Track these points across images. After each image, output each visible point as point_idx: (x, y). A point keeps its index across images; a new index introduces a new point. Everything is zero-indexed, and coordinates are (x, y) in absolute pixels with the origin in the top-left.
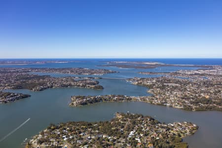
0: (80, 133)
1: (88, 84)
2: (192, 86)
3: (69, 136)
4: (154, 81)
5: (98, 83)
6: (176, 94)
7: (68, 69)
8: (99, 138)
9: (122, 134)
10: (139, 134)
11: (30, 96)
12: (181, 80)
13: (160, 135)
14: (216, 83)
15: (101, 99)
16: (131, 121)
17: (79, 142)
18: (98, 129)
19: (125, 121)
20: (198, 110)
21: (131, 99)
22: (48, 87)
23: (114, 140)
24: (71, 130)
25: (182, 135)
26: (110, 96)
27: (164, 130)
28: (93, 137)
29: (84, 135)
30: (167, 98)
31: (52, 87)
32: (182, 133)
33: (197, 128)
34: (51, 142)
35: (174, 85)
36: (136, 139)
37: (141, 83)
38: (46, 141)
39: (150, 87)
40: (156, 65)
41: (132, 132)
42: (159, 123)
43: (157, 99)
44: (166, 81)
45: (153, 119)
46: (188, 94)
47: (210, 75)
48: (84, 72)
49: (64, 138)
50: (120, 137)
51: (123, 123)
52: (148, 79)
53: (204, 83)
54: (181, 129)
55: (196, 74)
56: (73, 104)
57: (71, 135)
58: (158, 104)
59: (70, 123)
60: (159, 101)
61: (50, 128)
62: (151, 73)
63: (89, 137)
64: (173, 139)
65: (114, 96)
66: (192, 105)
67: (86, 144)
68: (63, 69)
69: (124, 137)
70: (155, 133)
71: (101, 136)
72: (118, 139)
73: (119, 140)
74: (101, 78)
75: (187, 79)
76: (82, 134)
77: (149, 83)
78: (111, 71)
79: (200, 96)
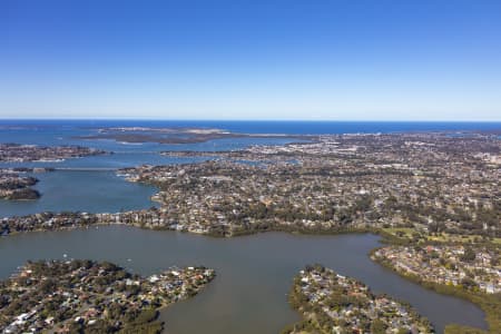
4: (182, 172)
6: (209, 200)
10: (43, 318)
13: (106, 312)
14: (306, 171)
16: (43, 284)
20: (237, 234)
21: (96, 220)
25: (164, 301)
27: (126, 295)
30: (184, 211)
32: (166, 296)
35: (219, 179)
37: (147, 178)
39: (165, 186)
42: (128, 276)
43: (160, 214)
44: (209, 171)
45: (118, 269)
47: (306, 154)
52: (170, 169)
53: (285, 171)
54: (169, 286)
55: (280, 154)
58: (157, 229)
60: (162, 220)
62: (188, 153)
66: (229, 224)
70: (93, 309)
74: (52, 170)
75: (257, 164)
77: (166, 177)
78: (92, 150)
79: (255, 201)
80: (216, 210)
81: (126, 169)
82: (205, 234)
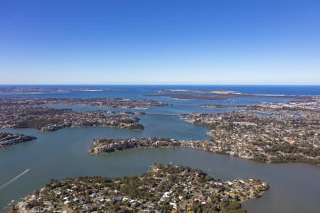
0: (90, 193)
1: (123, 121)
2: (274, 126)
3: (73, 198)
4: (220, 118)
5: (138, 120)
6: (247, 137)
7: (100, 100)
8: (116, 201)
9: (152, 196)
10: (177, 196)
11: (35, 138)
12: (260, 117)
13: (209, 198)
14: (311, 122)
15: (135, 144)
16: (169, 177)
17: (86, 207)
18: (119, 189)
19: (162, 176)
20: (274, 161)
21: (180, 144)
22: (65, 126)
23: (138, 205)
24: (77, 190)
25: (242, 198)
26: (150, 139)
27: (217, 191)
28: (108, 200)
29: (95, 197)
30: (232, 143)
31: (70, 125)
32: (242, 195)
33: (267, 188)
34: (45, 206)
35: (248, 124)
36: (171, 204)
37: (200, 121)
38: (38, 205)
39: (213, 127)
40: (230, 94)
41: (167, 193)
42: (212, 179)
43: (217, 144)
44: (238, 119)
45: (205, 175)
46: (265, 137)
47: (306, 110)
48: (122, 104)
49: (65, 200)
50: (148, 200)
51: (157, 180)
52: (211, 116)
53: (294, 121)
54: (241, 189)
55: (284, 108)
56: (93, 151)
57: (77, 196)
58: (217, 152)
59: (81, 179)
60: (220, 148)
61: (49, 186)
62: (218, 106)
63: (102, 200)
64: (227, 203)
65: (155, 140)
66: (267, 154)
67: (95, 209)
68: (93, 100)
69: (154, 201)
70: (202, 196)
71: (120, 198)
72: (144, 203)
73: (145, 205)
74: (144, 114)
75: (270, 115)
76: (92, 196)
77: (211, 121)
78: (160, 103)
79: (281, 141)
80: (255, 144)
81: (185, 115)
82: (251, 159)
